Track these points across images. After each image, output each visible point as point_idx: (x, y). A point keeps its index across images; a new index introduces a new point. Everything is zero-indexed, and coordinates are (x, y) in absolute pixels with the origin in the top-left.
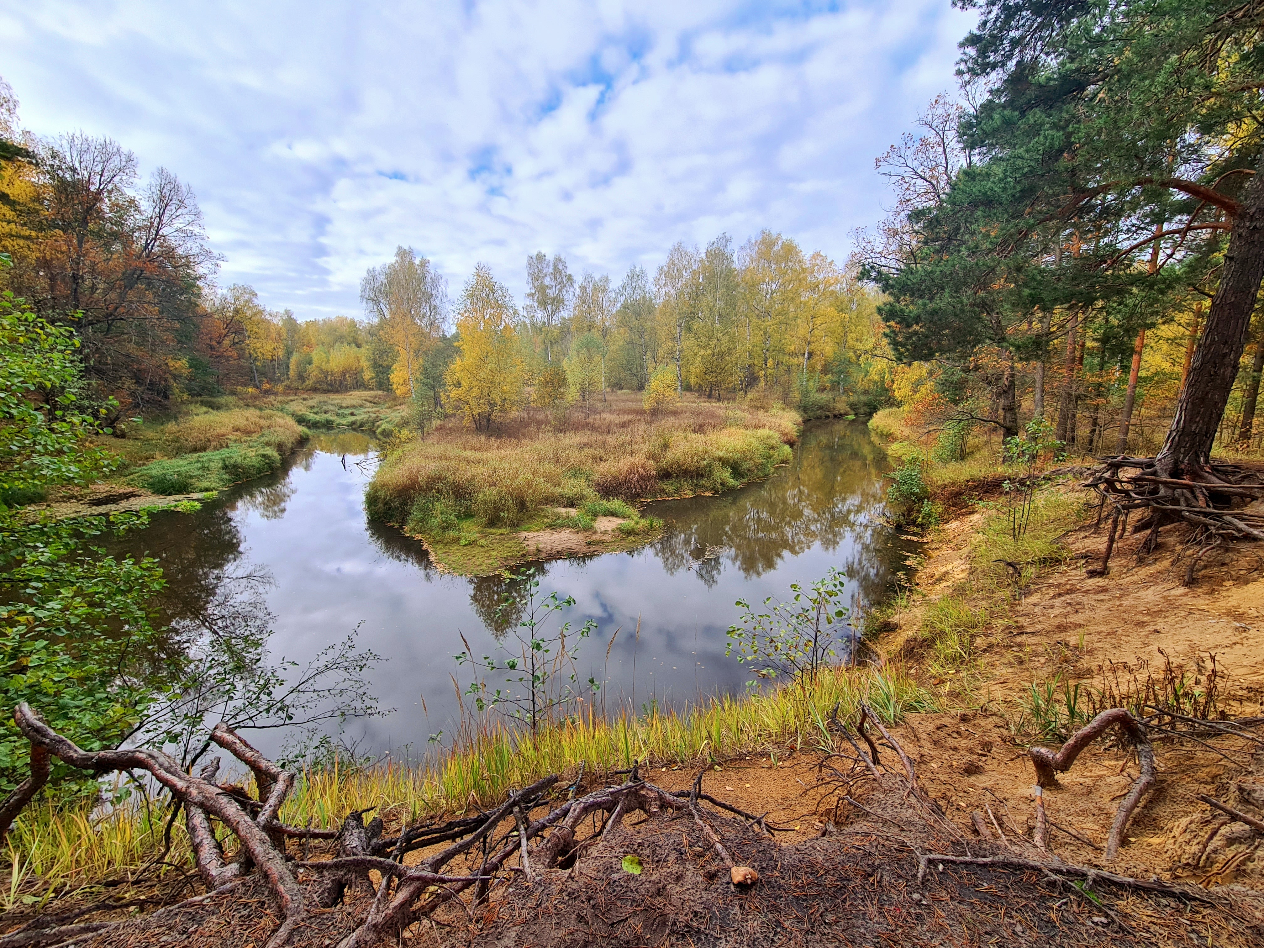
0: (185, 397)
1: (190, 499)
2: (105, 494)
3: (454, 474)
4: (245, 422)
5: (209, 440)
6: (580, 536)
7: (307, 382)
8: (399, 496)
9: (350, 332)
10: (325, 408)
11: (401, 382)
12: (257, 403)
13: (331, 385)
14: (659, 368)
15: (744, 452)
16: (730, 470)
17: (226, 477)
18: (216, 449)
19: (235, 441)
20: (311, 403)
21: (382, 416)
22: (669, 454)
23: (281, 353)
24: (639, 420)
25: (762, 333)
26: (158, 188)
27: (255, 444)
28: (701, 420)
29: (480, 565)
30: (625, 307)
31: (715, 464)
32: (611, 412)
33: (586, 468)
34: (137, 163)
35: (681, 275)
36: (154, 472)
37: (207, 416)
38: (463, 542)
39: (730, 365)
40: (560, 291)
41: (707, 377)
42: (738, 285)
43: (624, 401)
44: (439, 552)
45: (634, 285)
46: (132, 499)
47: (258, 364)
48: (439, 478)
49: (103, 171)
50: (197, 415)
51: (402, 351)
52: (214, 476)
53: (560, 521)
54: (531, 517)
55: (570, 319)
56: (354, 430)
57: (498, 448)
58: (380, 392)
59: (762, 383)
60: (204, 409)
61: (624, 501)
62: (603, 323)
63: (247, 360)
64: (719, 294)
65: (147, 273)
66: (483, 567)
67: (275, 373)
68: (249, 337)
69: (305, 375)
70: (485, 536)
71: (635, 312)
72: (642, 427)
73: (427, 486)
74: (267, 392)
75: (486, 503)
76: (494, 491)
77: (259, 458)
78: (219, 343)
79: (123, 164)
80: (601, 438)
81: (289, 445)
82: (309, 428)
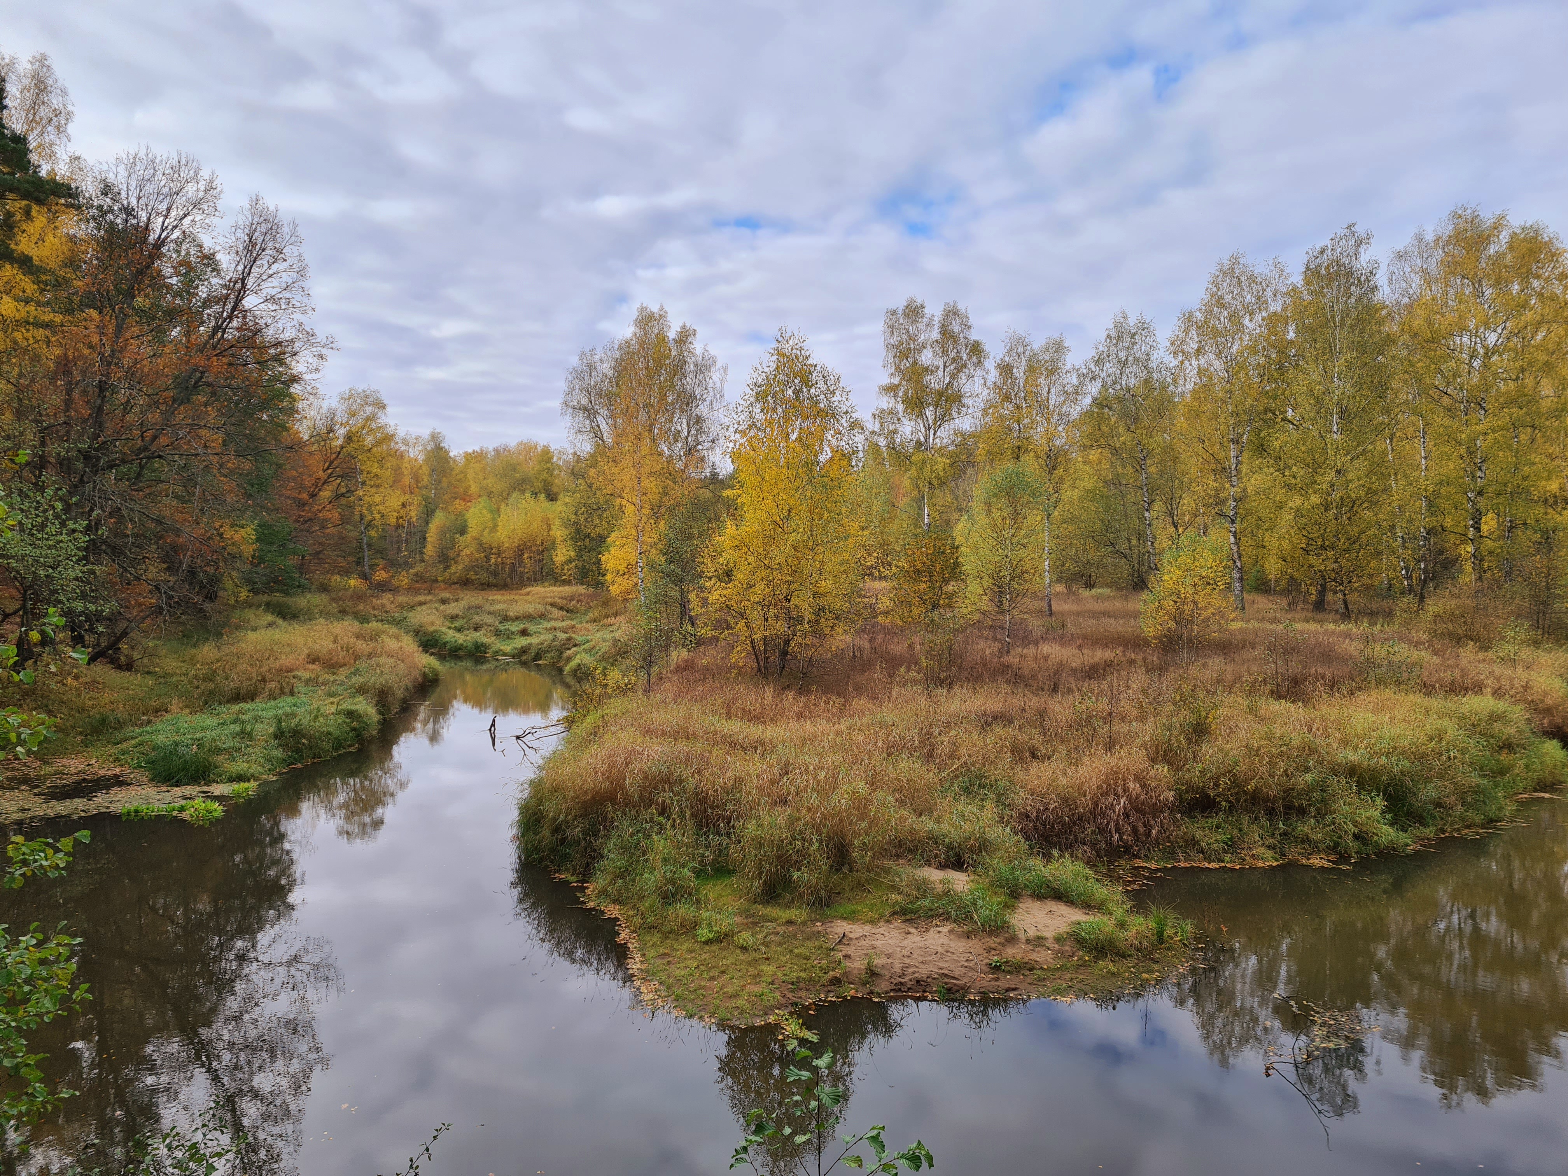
0: (244, 594)
1: (208, 796)
2: (75, 778)
3: (699, 772)
4: (331, 646)
5: (264, 680)
6: (975, 946)
7: (453, 569)
8: (584, 815)
9: (540, 472)
10: (477, 619)
11: (622, 568)
12: (361, 607)
13: (496, 574)
14: (1184, 541)
15: (1423, 757)
16: (1380, 802)
17: (278, 753)
18: (272, 697)
19: (307, 682)
20: (453, 608)
21: (578, 638)
22: (1207, 750)
23: (414, 513)
24: (1132, 662)
25: (1463, 451)
26: (247, 231)
27: (340, 688)
28: (1295, 667)
29: (735, 996)
30: (1100, 403)
31: (1338, 784)
32: (1063, 640)
33: (995, 773)
34: (221, 192)
35: (1240, 328)
36: (161, 739)
37: (270, 632)
38: (704, 933)
39: (1373, 531)
40: (953, 376)
41: (1312, 560)
42: (1390, 340)
43: (1096, 615)
44: (651, 953)
45: (1122, 355)
46: (116, 789)
47: (373, 533)
48: (667, 780)
49: (169, 210)
50: (255, 629)
51: (630, 509)
52: (257, 752)
53: (926, 903)
54: (860, 886)
55: (972, 435)
56: (524, 664)
57: (800, 716)
58: (582, 589)
59: (1467, 576)
60: (270, 618)
61: (1089, 863)
62: (1050, 440)
63: (355, 526)
64: (1339, 364)
65: (210, 377)
66: (741, 1002)
67: (399, 550)
68: (364, 483)
69: (452, 554)
70: (754, 923)
71: (1124, 415)
72: (1138, 679)
73: (641, 796)
74: (383, 587)
75: (761, 845)
76: (781, 816)
77: (341, 719)
78: (313, 495)
79: (201, 195)
80: (1034, 702)
81: (400, 694)
82: (442, 658)
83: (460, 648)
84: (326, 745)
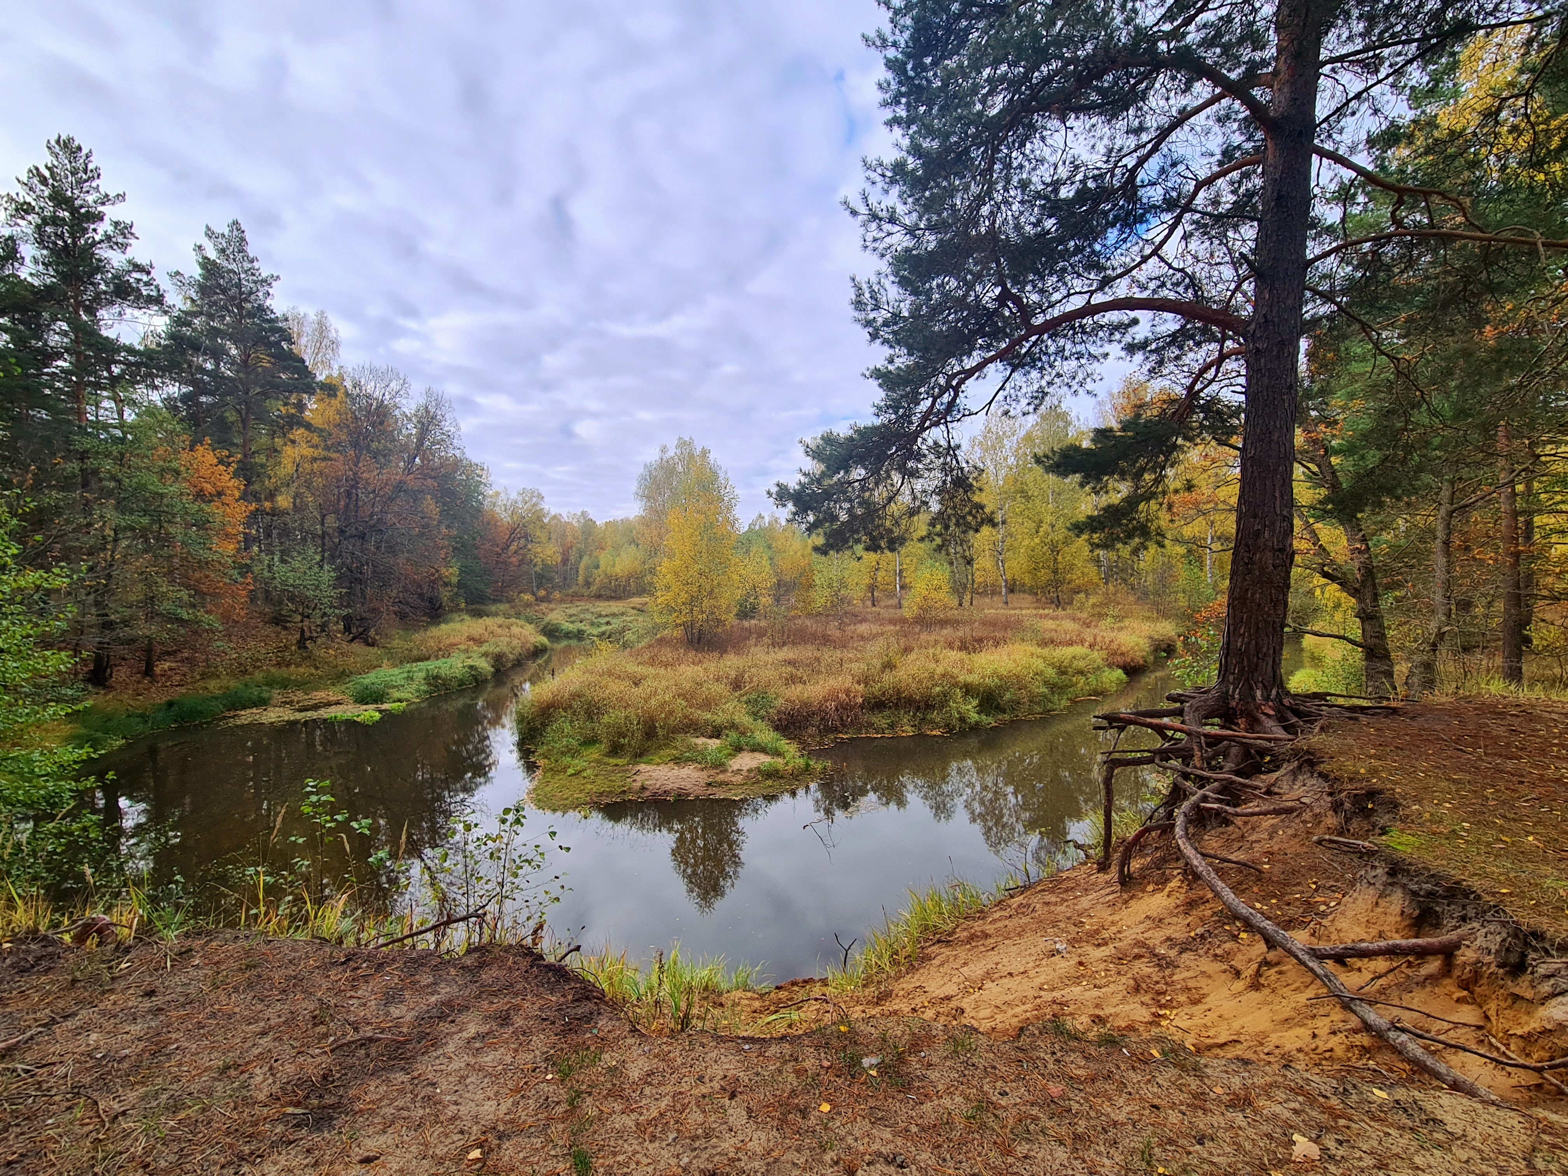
1: (377, 710)
2: (316, 701)
4: (482, 632)
5: (438, 650)
6: (704, 774)
7: (592, 588)
8: (542, 715)
10: (585, 616)
13: (615, 591)
16: (976, 702)
18: (436, 658)
19: (460, 651)
20: (575, 611)
22: (889, 677)
27: (475, 654)
31: (954, 692)
33: (771, 691)
35: (1002, 445)
38: (570, 771)
44: (543, 781)
47: (538, 569)
52: (413, 687)
53: (690, 754)
54: (658, 747)
63: (528, 566)
68: (534, 542)
70: (597, 766)
74: (542, 600)
75: (609, 727)
76: (625, 712)
77: (466, 670)
78: (504, 549)
81: (513, 657)
82: (552, 638)
83: (570, 632)
84: (454, 684)
